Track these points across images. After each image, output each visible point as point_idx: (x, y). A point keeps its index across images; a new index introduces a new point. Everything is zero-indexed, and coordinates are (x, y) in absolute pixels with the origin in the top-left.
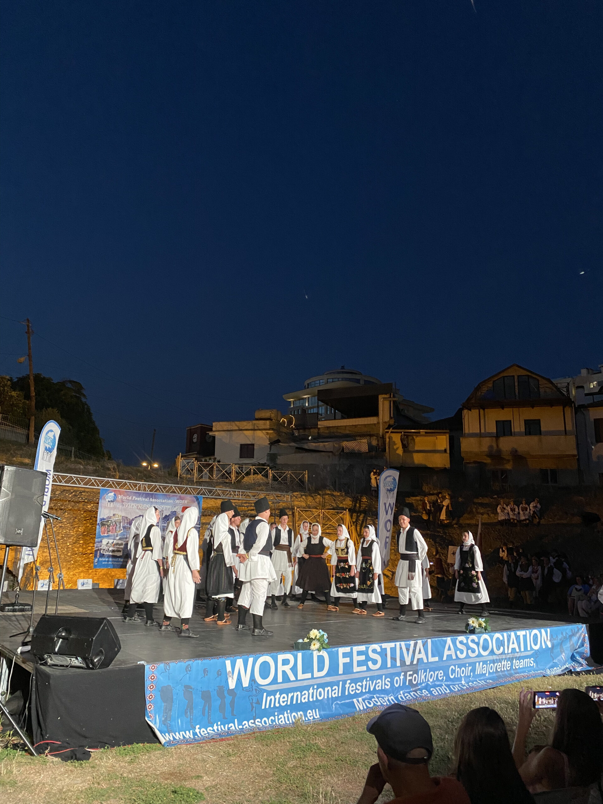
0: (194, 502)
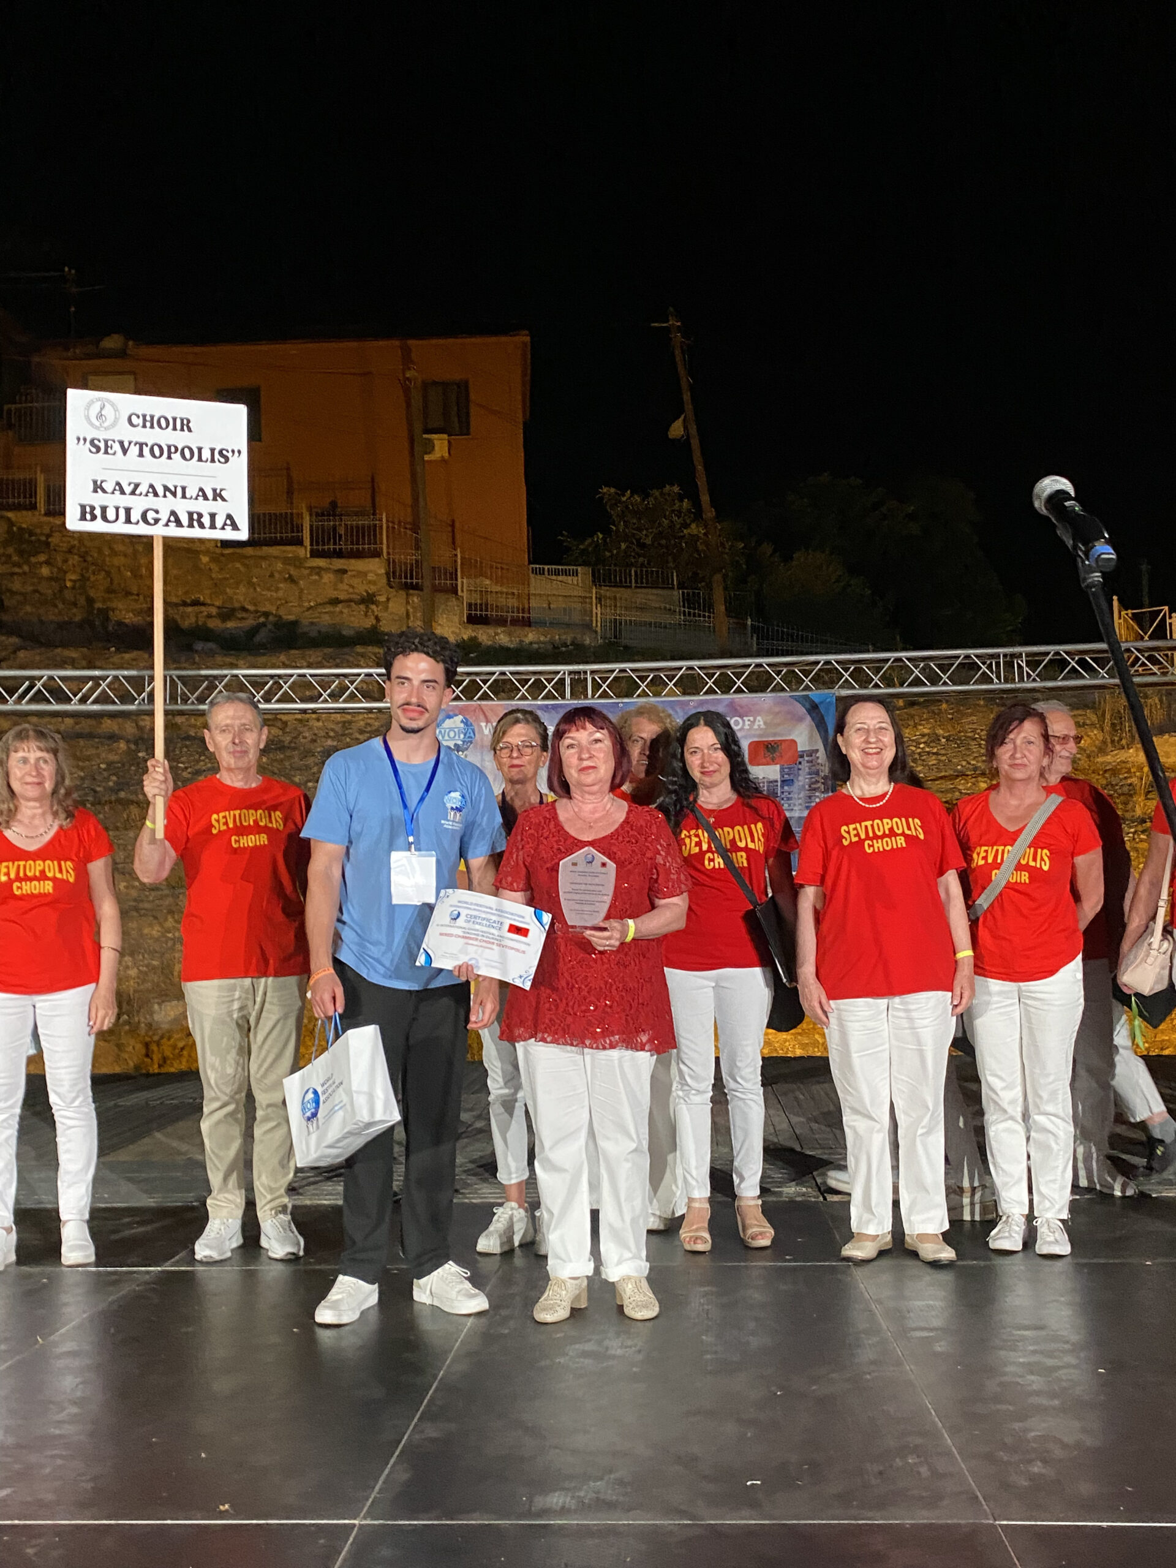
0: (801, 719)
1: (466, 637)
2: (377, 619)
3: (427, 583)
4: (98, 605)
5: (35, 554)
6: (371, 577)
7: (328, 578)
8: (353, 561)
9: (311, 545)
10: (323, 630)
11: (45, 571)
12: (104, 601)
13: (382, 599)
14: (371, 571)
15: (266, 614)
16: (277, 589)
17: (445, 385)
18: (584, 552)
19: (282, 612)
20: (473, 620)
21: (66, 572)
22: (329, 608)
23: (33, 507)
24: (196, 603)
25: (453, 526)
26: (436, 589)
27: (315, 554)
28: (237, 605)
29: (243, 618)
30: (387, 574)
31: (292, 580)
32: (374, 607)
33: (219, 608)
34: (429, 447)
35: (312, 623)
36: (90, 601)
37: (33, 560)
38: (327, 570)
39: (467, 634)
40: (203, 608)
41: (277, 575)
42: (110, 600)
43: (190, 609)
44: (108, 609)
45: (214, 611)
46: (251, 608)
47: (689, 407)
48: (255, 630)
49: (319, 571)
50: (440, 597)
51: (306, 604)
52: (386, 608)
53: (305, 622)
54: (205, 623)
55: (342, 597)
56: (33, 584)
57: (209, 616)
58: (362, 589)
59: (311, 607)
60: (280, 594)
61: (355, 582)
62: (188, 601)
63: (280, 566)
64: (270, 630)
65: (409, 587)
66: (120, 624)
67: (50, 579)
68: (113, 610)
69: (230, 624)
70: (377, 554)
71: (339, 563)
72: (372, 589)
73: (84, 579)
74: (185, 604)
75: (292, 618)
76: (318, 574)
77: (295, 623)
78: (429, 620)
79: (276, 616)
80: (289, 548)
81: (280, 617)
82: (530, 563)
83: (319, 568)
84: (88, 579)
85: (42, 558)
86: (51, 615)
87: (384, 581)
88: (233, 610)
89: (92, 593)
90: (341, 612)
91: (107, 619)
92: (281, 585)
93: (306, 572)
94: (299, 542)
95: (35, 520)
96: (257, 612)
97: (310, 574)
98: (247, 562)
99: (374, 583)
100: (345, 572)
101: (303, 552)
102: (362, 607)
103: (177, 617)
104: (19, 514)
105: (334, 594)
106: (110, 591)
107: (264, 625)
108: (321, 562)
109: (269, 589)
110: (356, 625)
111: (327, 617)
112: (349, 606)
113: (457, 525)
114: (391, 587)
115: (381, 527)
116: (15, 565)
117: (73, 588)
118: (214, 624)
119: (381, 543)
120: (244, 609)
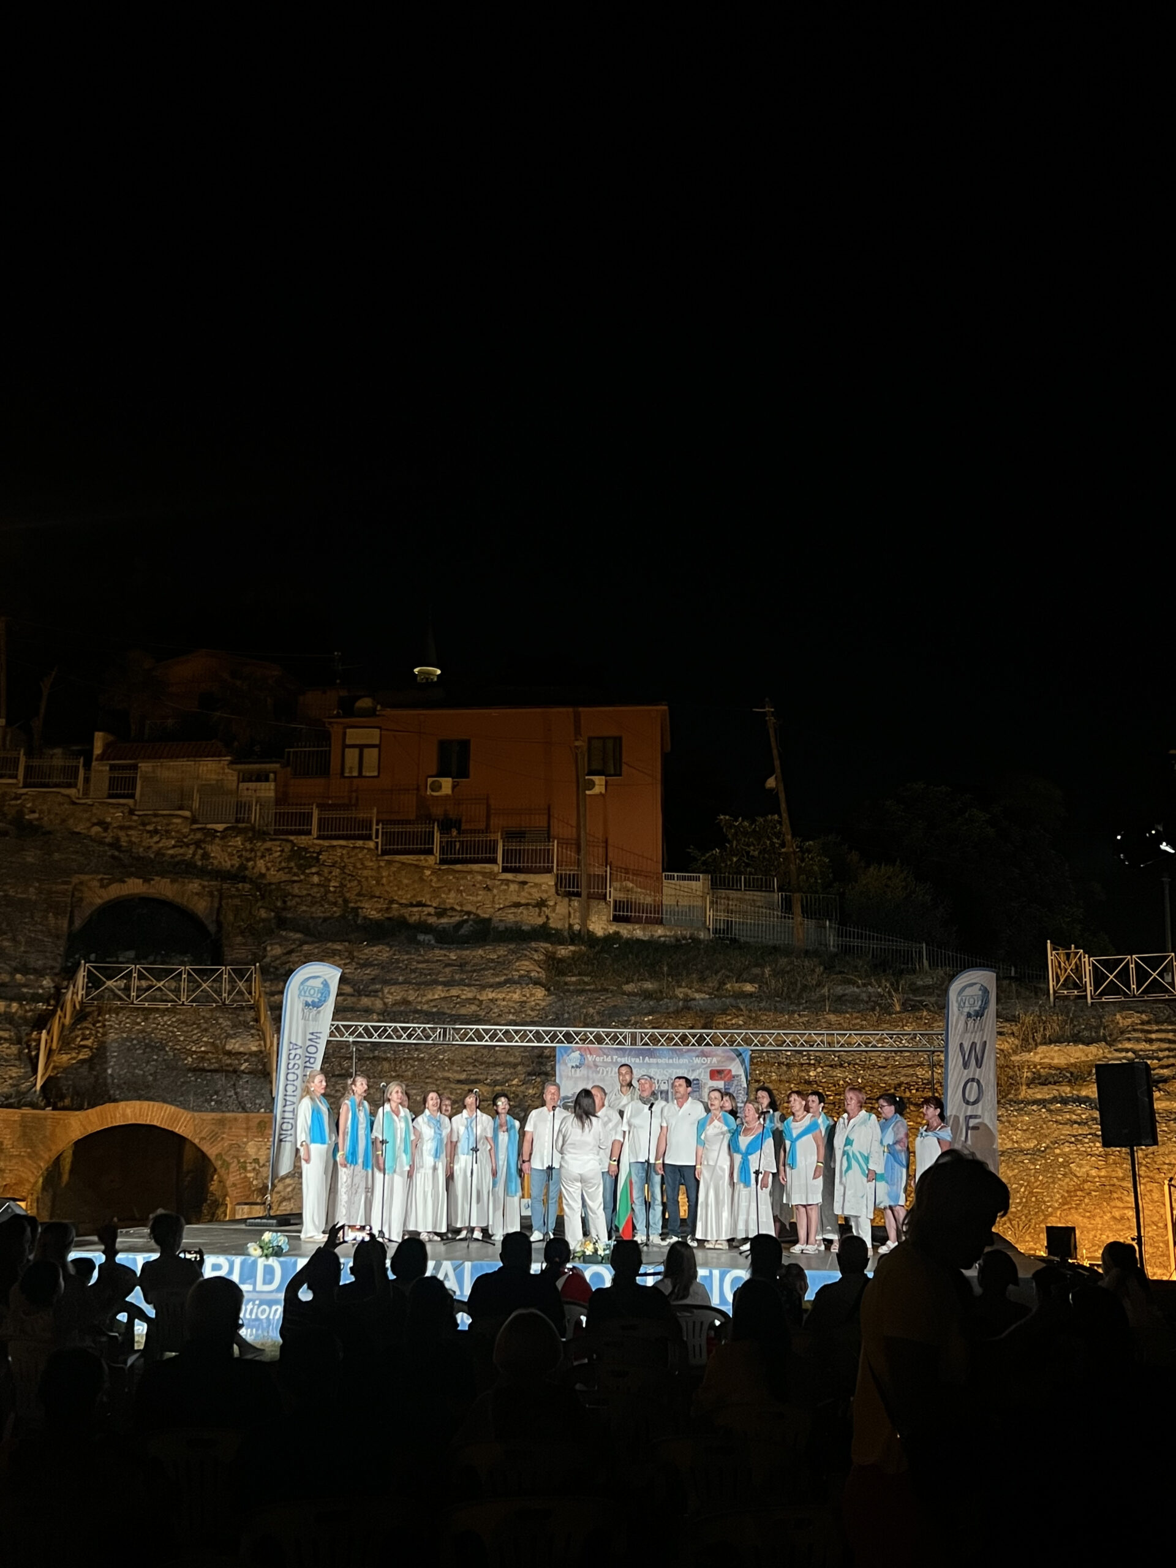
0: (734, 1060)
1: (611, 932)
2: (547, 917)
3: (584, 894)
4: (352, 905)
5: (310, 867)
6: (544, 887)
7: (513, 887)
8: (532, 876)
9: (503, 863)
10: (509, 925)
11: (316, 879)
12: (356, 902)
13: (551, 903)
14: (544, 883)
15: (468, 913)
16: (477, 895)
17: (604, 739)
18: (704, 863)
19: (479, 912)
20: (617, 919)
21: (330, 881)
22: (513, 910)
23: (309, 833)
24: (420, 904)
25: (606, 842)
26: (590, 896)
27: (505, 870)
28: (448, 907)
29: (451, 916)
30: (556, 885)
31: (488, 889)
32: (544, 909)
33: (435, 908)
34: (592, 785)
35: (501, 921)
36: (346, 901)
37: (307, 871)
38: (513, 882)
39: (612, 929)
40: (425, 909)
41: (478, 885)
42: (360, 901)
43: (415, 909)
44: (359, 908)
45: (431, 910)
46: (458, 908)
47: (778, 771)
48: (460, 925)
49: (507, 882)
50: (594, 903)
51: (497, 906)
52: (554, 910)
53: (495, 919)
54: (426, 920)
55: (523, 901)
56: (307, 889)
57: (429, 914)
58: (537, 895)
59: (500, 909)
60: (479, 898)
61: (533, 890)
62: (414, 903)
63: (480, 878)
64: (471, 926)
65: (569, 895)
66: (365, 918)
67: (318, 885)
68: (362, 908)
69: (444, 920)
70: (549, 870)
71: (521, 877)
72: (544, 896)
73: (342, 886)
74: (412, 905)
75: (487, 916)
76: (507, 885)
77: (489, 920)
78: (585, 919)
79: (475, 914)
80: (486, 865)
81: (478, 916)
82: (663, 871)
83: (508, 880)
84: (345, 886)
85: (314, 870)
86: (318, 912)
87: (553, 890)
88: (446, 909)
89: (348, 895)
90: (522, 913)
91: (357, 915)
92: (480, 892)
93: (498, 883)
94: (494, 861)
95: (310, 843)
96: (462, 911)
97: (502, 884)
98: (457, 875)
99: (546, 892)
100: (524, 883)
101: (496, 868)
102: (537, 909)
103: (407, 916)
104: (299, 837)
105: (516, 899)
106: (359, 894)
107: (466, 921)
108: (509, 876)
109: (471, 895)
110: (532, 922)
111: (511, 916)
112: (528, 909)
113: (610, 841)
114: (558, 894)
115: (553, 850)
116: (295, 875)
117: (335, 892)
118: (432, 920)
119: (553, 863)
120: (453, 909)
